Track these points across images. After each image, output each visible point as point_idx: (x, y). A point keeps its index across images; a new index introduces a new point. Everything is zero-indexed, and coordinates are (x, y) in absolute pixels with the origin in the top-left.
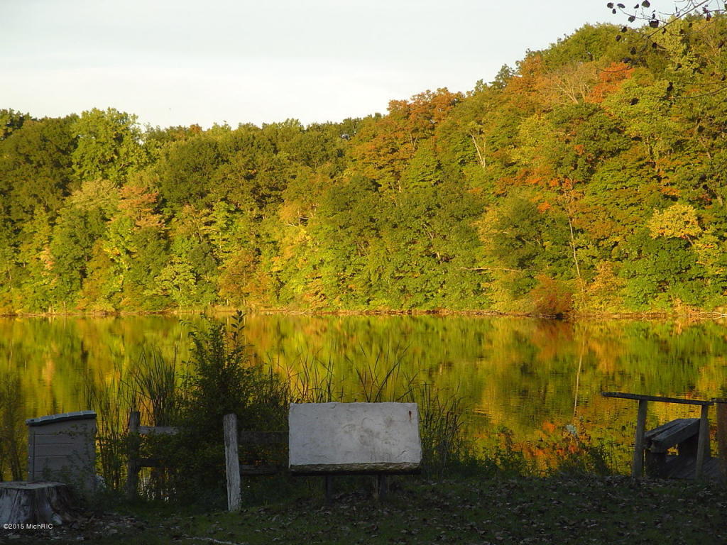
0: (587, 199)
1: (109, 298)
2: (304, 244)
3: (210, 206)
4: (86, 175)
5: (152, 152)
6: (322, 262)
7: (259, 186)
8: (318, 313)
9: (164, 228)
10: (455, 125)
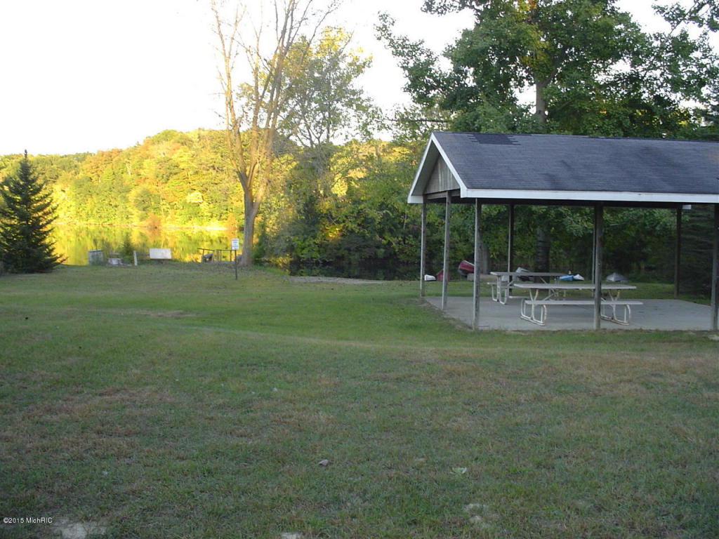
0: (167, 189)
2: (64, 199)
6: (71, 206)
7: (46, 177)
8: (69, 224)
10: (120, 160)
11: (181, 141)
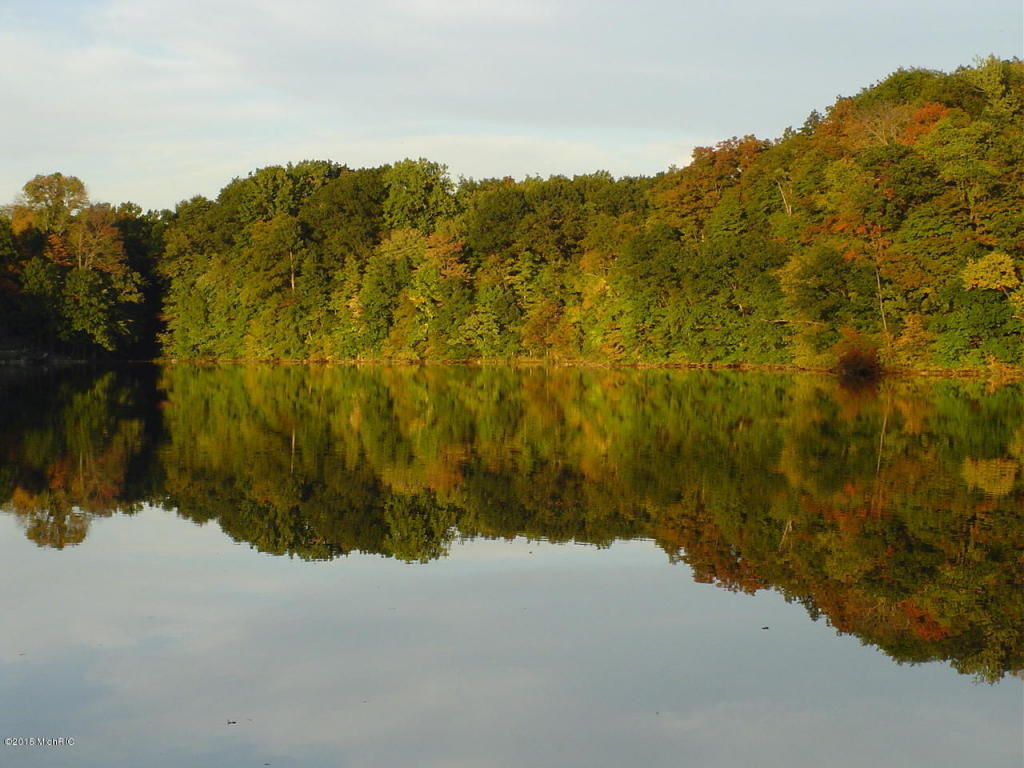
0: (897, 247)
1: (414, 346)
2: (603, 295)
3: (514, 256)
4: (395, 224)
5: (461, 203)
6: (621, 313)
7: (563, 236)
8: (616, 366)
9: (469, 277)
10: (761, 173)
11: (948, 97)
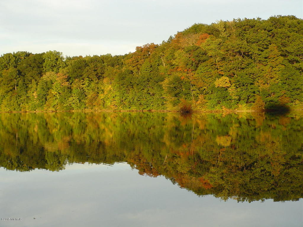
0: (196, 75)
1: (54, 107)
2: (110, 90)
3: (83, 79)
4: (47, 70)
5: (67, 64)
6: (116, 96)
7: (98, 73)
8: (115, 111)
9: (70, 86)
10: (156, 54)
11: (209, 32)
